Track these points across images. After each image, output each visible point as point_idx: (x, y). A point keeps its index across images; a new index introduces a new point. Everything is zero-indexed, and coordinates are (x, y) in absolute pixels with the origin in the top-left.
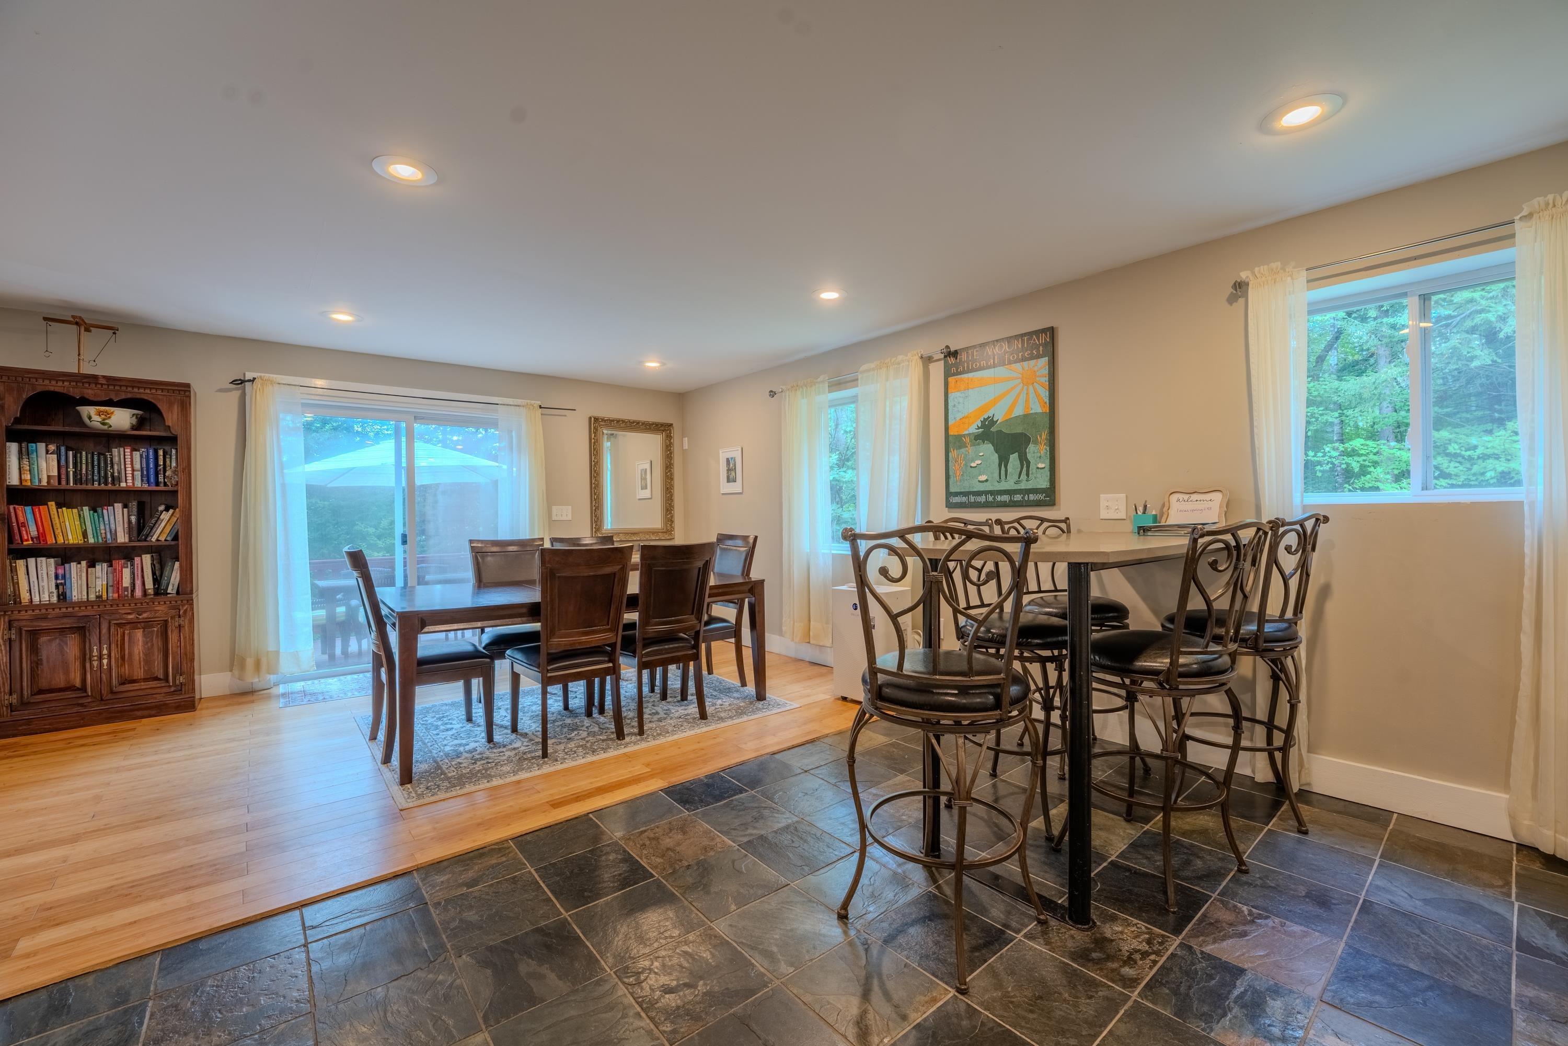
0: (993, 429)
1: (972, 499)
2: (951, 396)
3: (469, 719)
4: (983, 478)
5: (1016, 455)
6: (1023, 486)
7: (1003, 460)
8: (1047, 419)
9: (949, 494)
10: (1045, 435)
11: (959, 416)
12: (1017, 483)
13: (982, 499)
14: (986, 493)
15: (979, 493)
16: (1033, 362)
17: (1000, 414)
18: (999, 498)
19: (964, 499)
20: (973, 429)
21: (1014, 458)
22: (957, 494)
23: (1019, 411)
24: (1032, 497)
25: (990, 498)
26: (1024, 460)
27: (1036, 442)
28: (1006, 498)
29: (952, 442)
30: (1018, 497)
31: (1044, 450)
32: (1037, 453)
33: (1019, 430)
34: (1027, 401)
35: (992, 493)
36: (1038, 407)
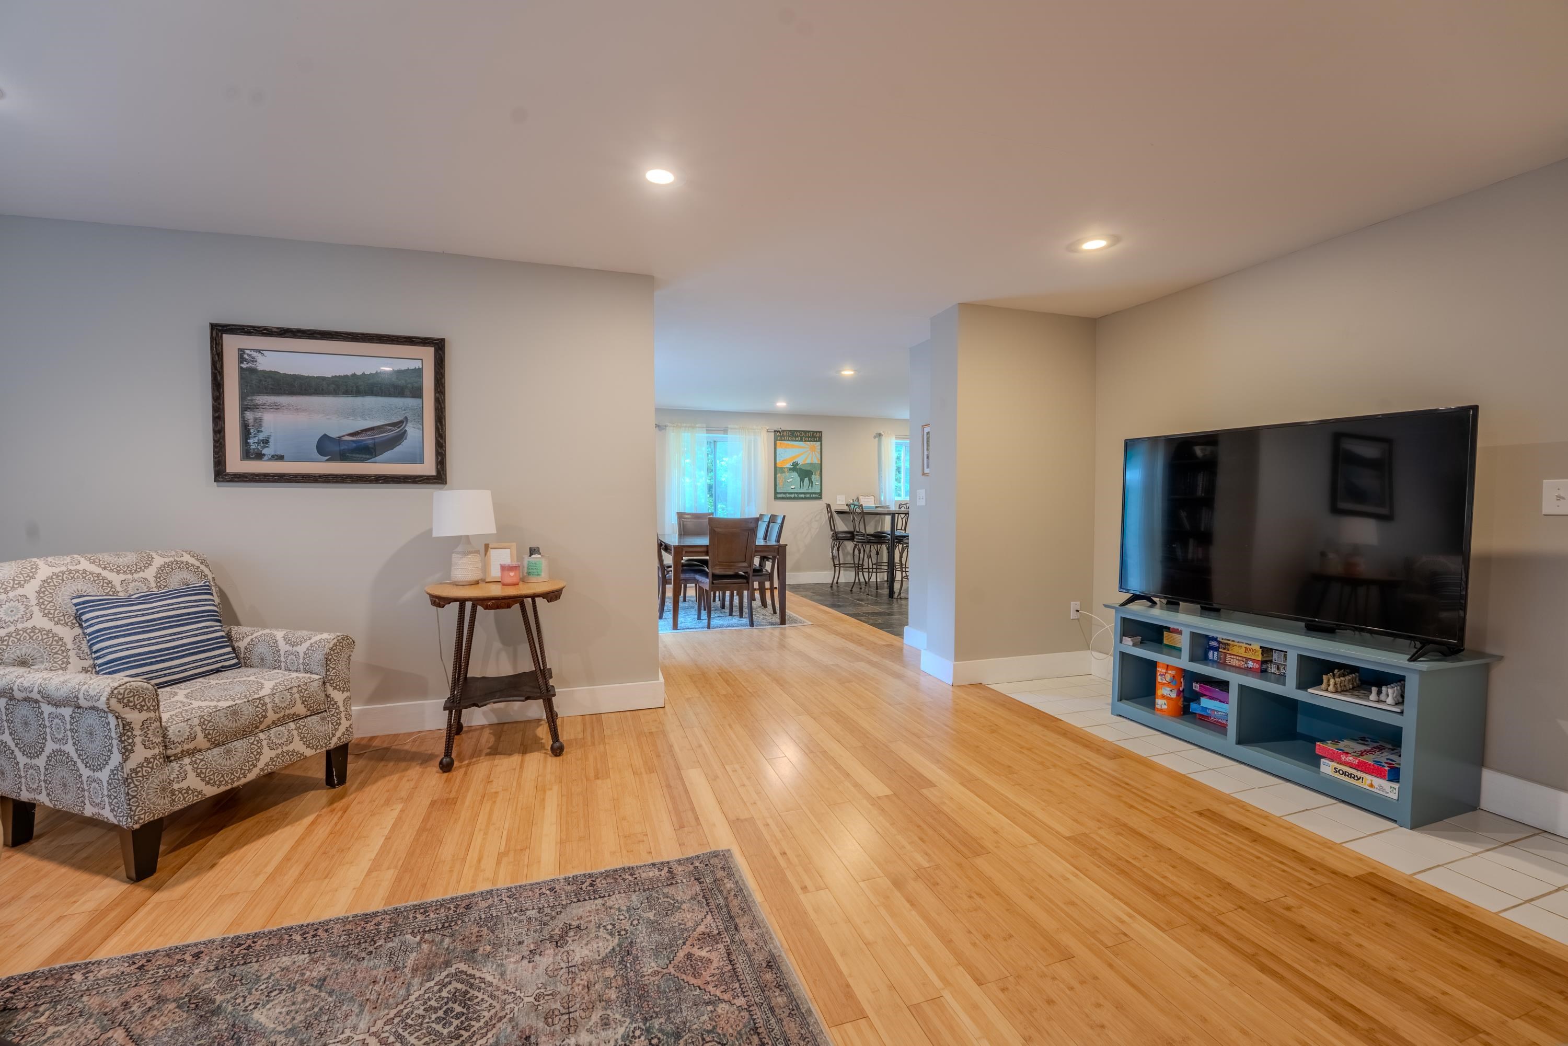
0: (798, 467)
1: (788, 495)
2: (778, 450)
3: (699, 618)
4: (793, 487)
5: (807, 478)
6: (810, 491)
7: (802, 480)
8: (819, 466)
9: (776, 493)
10: (819, 472)
11: (782, 459)
12: (808, 490)
13: (793, 496)
14: (794, 493)
15: (791, 493)
16: (814, 443)
17: (801, 461)
18: (800, 496)
19: (784, 496)
20: (789, 465)
21: (806, 480)
22: (780, 493)
23: (809, 461)
24: (814, 496)
25: (796, 495)
26: (810, 480)
27: (815, 474)
28: (803, 496)
29: (777, 470)
30: (808, 496)
31: (818, 477)
32: (815, 478)
33: (809, 469)
34: (812, 458)
35: (797, 493)
36: (817, 461)
